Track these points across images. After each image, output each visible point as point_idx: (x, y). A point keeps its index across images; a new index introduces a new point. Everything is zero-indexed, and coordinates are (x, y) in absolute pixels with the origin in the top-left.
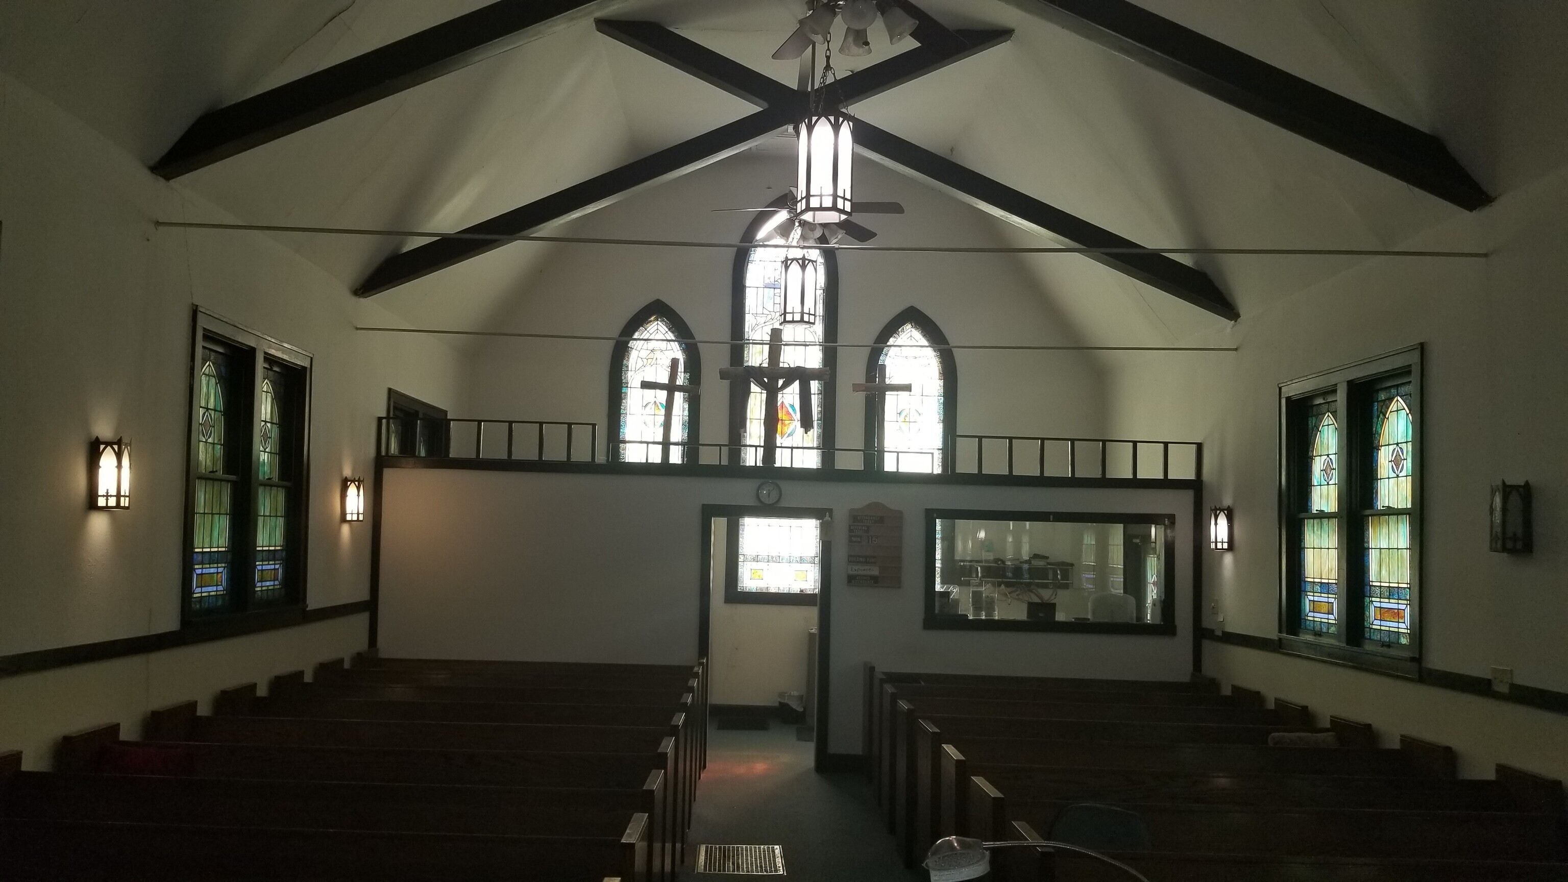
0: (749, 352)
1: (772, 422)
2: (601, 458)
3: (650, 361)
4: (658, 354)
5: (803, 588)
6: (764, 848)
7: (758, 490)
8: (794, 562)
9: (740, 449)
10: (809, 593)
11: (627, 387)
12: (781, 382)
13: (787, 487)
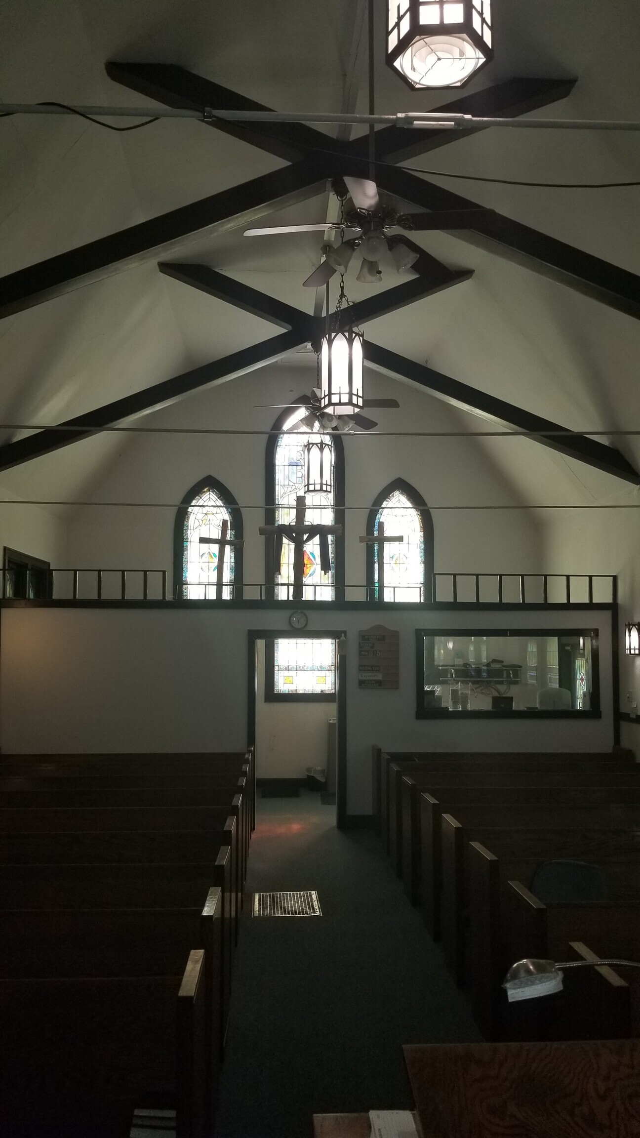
0: (279, 514)
1: (299, 567)
2: (169, 597)
3: (204, 521)
4: (210, 517)
5: (323, 689)
6: (303, 894)
7: (290, 619)
8: (316, 670)
9: (274, 587)
10: (328, 692)
11: (187, 542)
12: (305, 537)
13: (313, 616)
